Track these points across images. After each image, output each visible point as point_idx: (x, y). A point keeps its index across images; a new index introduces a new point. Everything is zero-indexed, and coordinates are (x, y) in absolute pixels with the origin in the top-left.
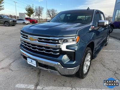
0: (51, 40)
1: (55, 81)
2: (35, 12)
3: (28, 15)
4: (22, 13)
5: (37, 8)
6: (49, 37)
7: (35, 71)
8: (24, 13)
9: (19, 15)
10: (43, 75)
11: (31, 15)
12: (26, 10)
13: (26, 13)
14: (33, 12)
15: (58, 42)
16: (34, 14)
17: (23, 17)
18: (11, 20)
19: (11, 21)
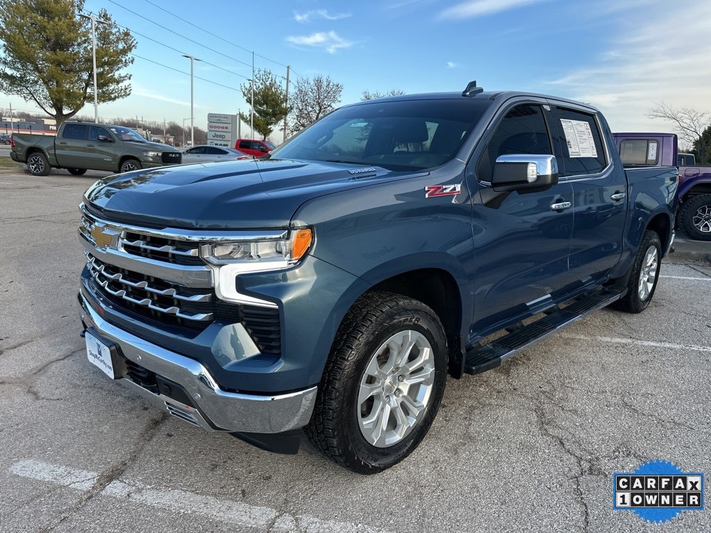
0: (173, 242)
1: (214, 467)
2: (295, 111)
3: (257, 126)
4: (226, 116)
5: (306, 88)
6: (160, 226)
7: (146, 409)
8: (233, 117)
9: (210, 127)
10: (169, 435)
11: (272, 127)
12: (249, 101)
13: (247, 114)
14: (285, 112)
15: (200, 252)
16: (291, 119)
17: (228, 136)
18: (153, 148)
19: (151, 154)
